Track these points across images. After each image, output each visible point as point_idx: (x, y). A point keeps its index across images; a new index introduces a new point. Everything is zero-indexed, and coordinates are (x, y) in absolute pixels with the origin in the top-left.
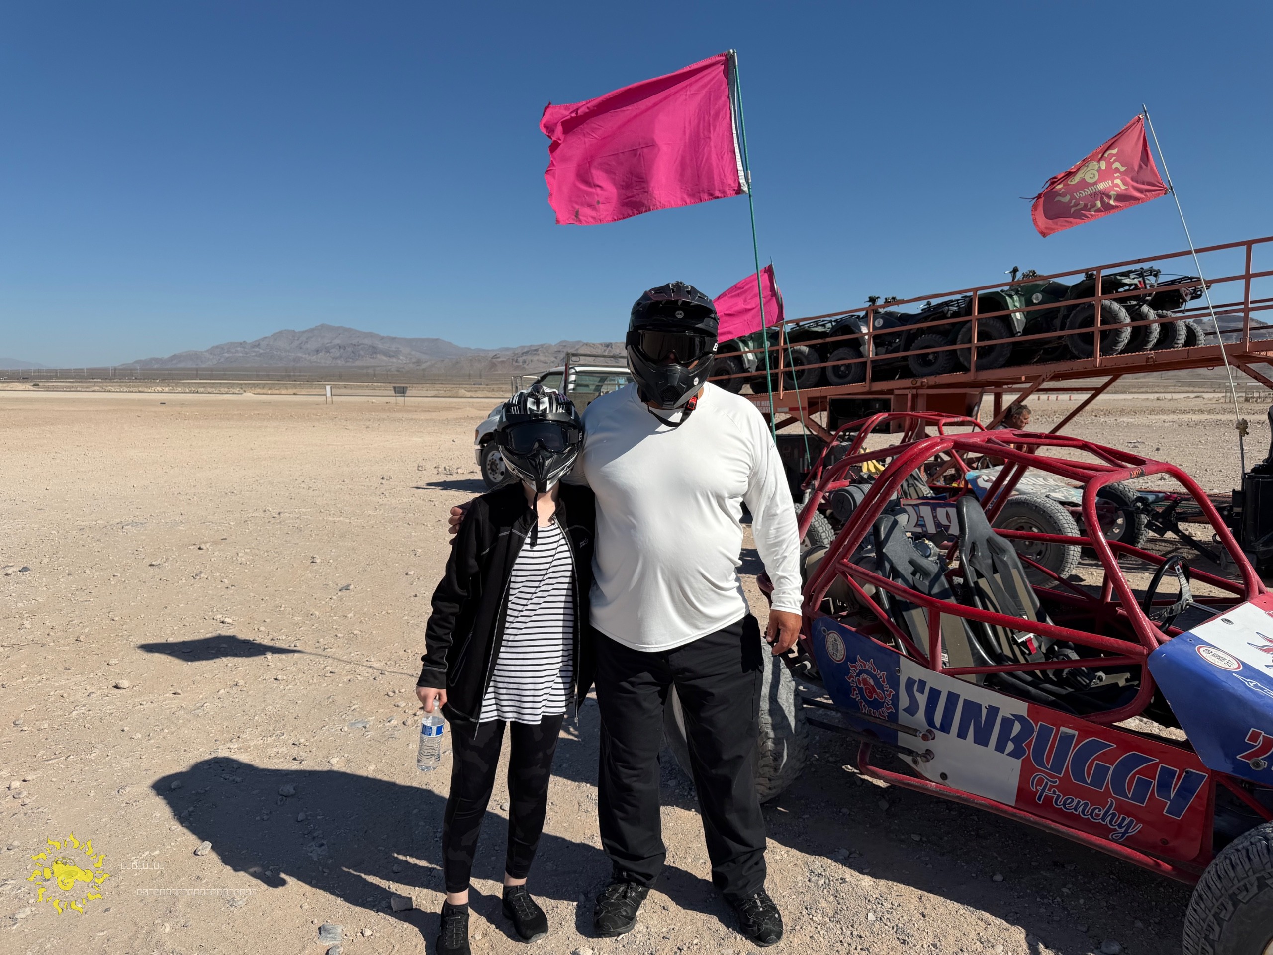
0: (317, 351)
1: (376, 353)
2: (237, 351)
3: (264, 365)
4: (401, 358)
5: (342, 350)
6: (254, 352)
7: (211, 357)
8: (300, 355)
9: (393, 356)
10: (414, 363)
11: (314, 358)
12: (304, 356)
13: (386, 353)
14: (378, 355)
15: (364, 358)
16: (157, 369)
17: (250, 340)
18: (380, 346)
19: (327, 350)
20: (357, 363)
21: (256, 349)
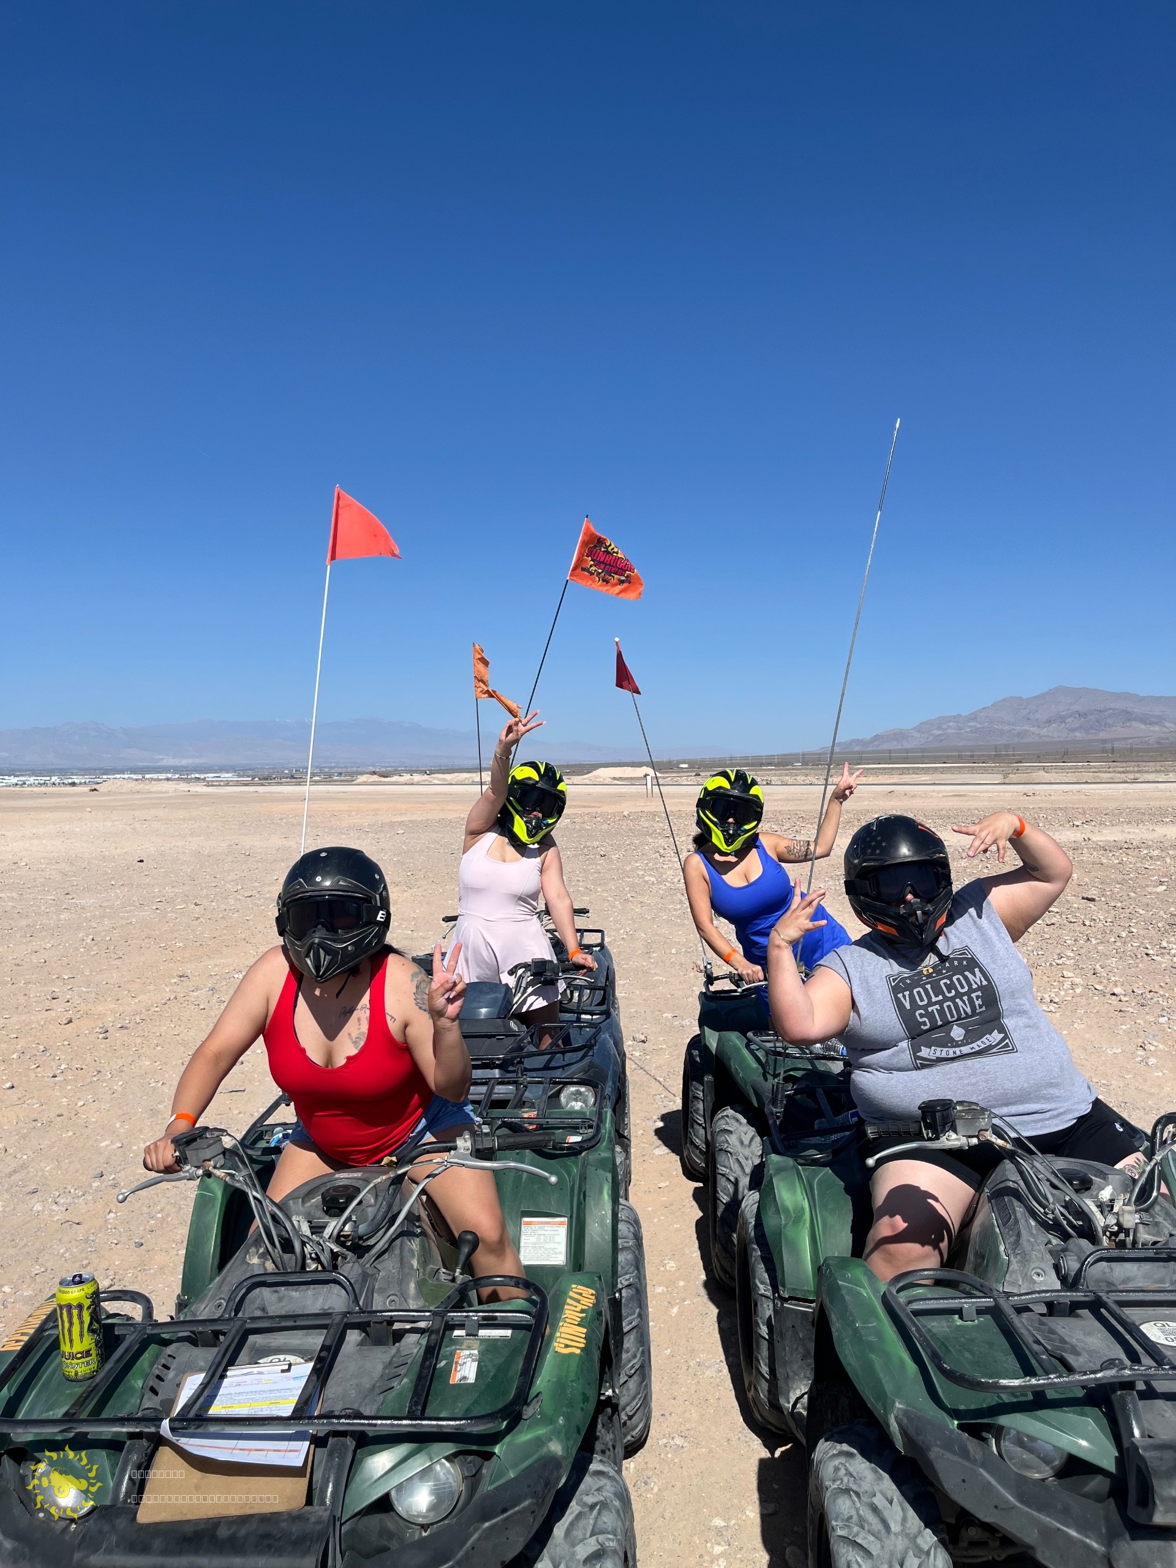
0: (1049, 722)
1: (1129, 720)
2: (949, 727)
3: (981, 743)
4: (1167, 725)
5: (1082, 719)
6: (970, 727)
7: (918, 735)
8: (1026, 728)
9: (1156, 723)
11: (1045, 731)
12: (1032, 729)
13: (1144, 720)
14: (1134, 724)
15: (1114, 729)
16: (859, 753)
17: (965, 712)
18: (1136, 710)
19: (1063, 720)
20: (1103, 735)
21: (972, 724)
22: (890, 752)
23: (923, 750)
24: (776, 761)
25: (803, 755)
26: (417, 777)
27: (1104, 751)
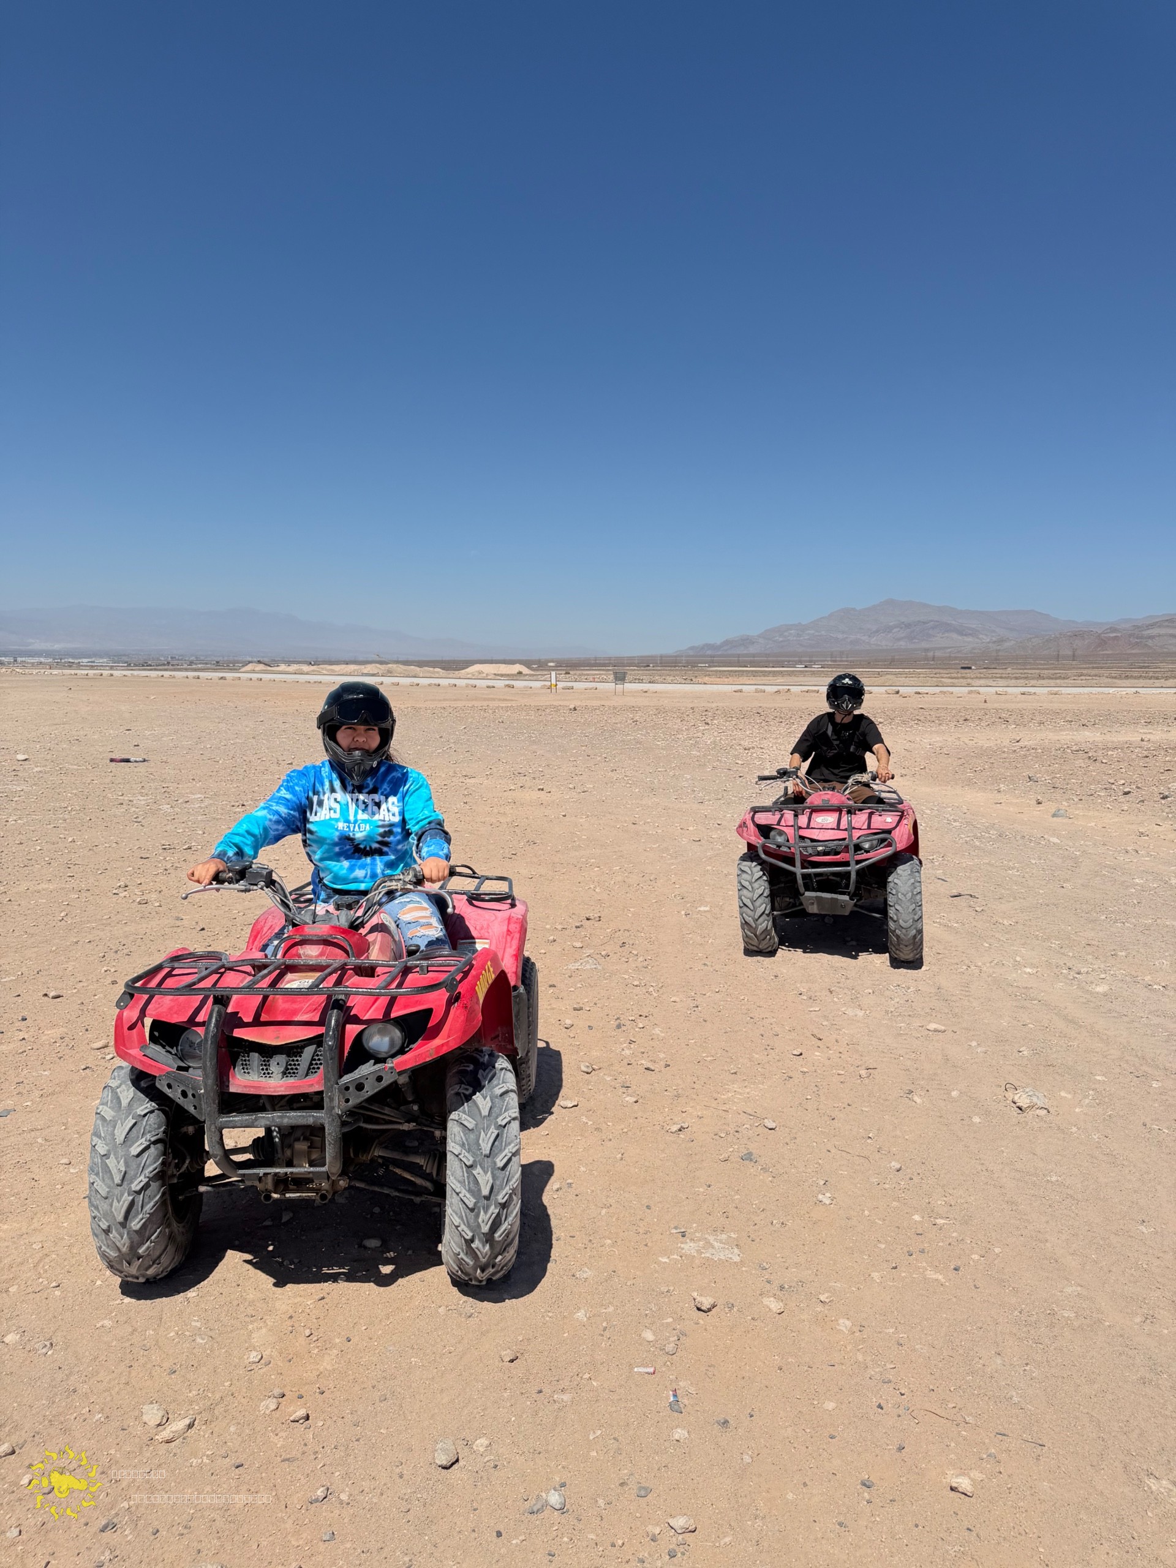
0: (877, 631)
1: (948, 631)
2: (790, 634)
4: (981, 636)
5: (908, 630)
6: (808, 634)
7: (764, 641)
8: (858, 636)
9: (970, 634)
10: (994, 642)
11: (873, 640)
12: (863, 638)
14: (952, 635)
15: (934, 639)
16: (710, 656)
17: (804, 621)
18: (953, 622)
19: (888, 629)
20: (924, 645)
21: (812, 632)
22: (739, 656)
23: (768, 655)
24: (636, 662)
25: (661, 657)
26: (305, 668)
27: (926, 659)
